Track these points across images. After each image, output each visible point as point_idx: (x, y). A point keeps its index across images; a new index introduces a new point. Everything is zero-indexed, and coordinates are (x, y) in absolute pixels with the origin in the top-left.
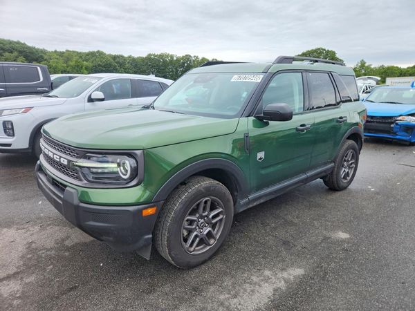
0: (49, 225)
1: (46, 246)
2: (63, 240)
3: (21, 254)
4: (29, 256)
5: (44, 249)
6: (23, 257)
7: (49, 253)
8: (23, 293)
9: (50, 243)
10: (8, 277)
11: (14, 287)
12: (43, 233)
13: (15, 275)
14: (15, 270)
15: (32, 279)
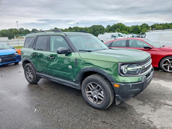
0: (138, 114)
1: (149, 106)
2: (141, 105)
3: (160, 109)
4: (158, 107)
5: (150, 106)
6: (160, 108)
7: (151, 104)
8: (166, 99)
9: (147, 106)
10: (168, 105)
11: (168, 102)
12: (144, 112)
13: (166, 104)
14: (165, 106)
15: (162, 101)
